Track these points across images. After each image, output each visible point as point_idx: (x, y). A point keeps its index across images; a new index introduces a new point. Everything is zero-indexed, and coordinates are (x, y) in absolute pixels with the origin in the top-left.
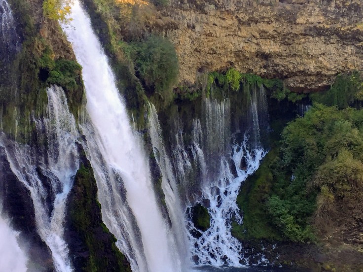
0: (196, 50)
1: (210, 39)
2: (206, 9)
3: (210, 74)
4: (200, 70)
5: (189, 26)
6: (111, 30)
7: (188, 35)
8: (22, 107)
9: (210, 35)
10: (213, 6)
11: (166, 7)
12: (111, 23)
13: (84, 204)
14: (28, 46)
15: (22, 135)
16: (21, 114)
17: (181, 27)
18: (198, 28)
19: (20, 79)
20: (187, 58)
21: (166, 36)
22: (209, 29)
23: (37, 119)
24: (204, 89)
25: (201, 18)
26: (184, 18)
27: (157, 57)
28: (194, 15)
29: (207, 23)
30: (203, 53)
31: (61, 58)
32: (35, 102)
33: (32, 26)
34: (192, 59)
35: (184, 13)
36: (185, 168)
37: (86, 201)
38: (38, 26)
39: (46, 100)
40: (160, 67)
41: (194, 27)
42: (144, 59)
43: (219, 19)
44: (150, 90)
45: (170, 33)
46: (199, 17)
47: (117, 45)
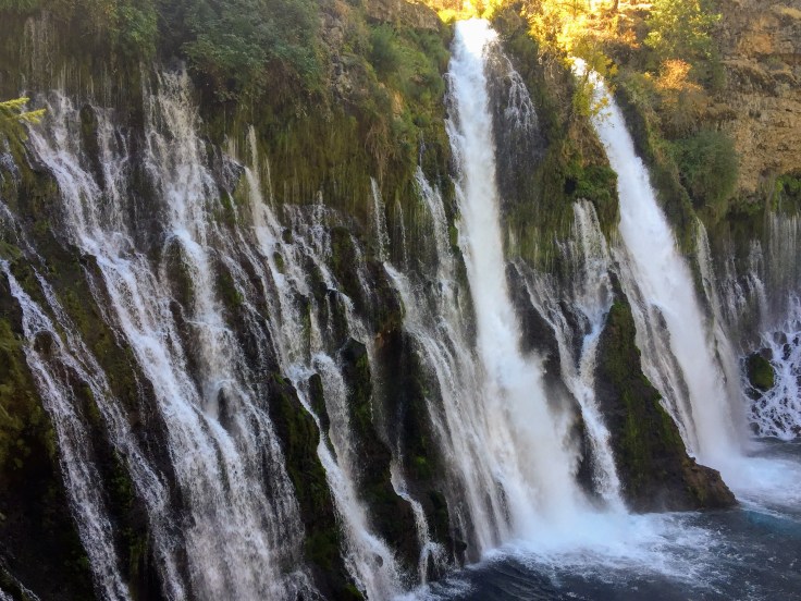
0: (760, 146)
1: (781, 130)
2: (777, 89)
3: (777, 179)
4: (764, 173)
5: (751, 114)
6: (649, 125)
7: (749, 126)
8: (543, 228)
9: (781, 124)
10: (787, 86)
11: (721, 90)
12: (650, 117)
13: (620, 349)
14: (554, 151)
15: (542, 261)
16: (543, 236)
17: (740, 116)
18: (764, 117)
19: (543, 192)
20: (746, 158)
21: (719, 129)
22: (778, 117)
23: (561, 242)
24: (768, 200)
25: (770, 103)
26: (745, 103)
27: (711, 157)
28: (758, 99)
29: (778, 109)
30: (769, 151)
31: (591, 164)
32: (559, 221)
33: (559, 126)
34: (754, 159)
35: (745, 97)
36: (737, 305)
37: (622, 346)
38: (566, 125)
39: (572, 217)
40: (714, 171)
41: (759, 115)
42: (692, 162)
43: (795, 103)
44: (699, 203)
45: (725, 126)
46: (766, 101)
47: (656, 144)
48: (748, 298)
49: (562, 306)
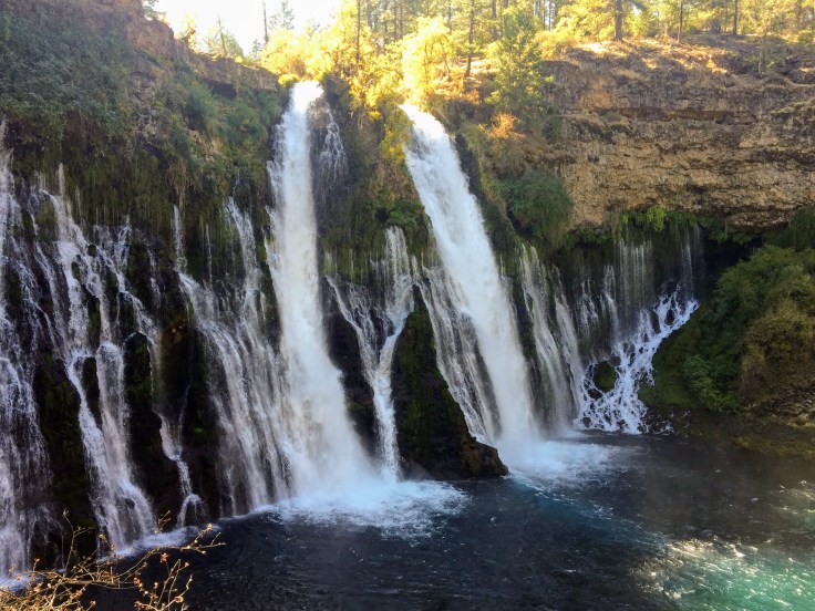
0: (602, 186)
1: (621, 172)
2: (614, 138)
3: (623, 213)
4: (610, 209)
5: (590, 159)
6: (481, 168)
7: (589, 169)
8: (357, 248)
9: (620, 167)
10: (623, 135)
11: (561, 139)
12: (482, 160)
13: (413, 348)
14: (361, 187)
15: (358, 276)
16: (358, 256)
17: (579, 160)
18: (603, 161)
19: (354, 220)
20: (589, 196)
21: (558, 172)
22: (619, 161)
23: (374, 261)
24: (613, 230)
25: (608, 149)
26: (584, 150)
28: (598, 146)
29: (616, 155)
30: (611, 190)
31: (401, 198)
32: (372, 244)
33: (368, 166)
34: (597, 196)
35: (584, 145)
36: (589, 319)
37: (416, 345)
38: (374, 167)
39: (384, 241)
41: (597, 160)
42: (518, 198)
43: (632, 149)
44: (527, 233)
45: (565, 170)
46: (605, 148)
47: (487, 183)
48: (599, 313)
49: (372, 313)
